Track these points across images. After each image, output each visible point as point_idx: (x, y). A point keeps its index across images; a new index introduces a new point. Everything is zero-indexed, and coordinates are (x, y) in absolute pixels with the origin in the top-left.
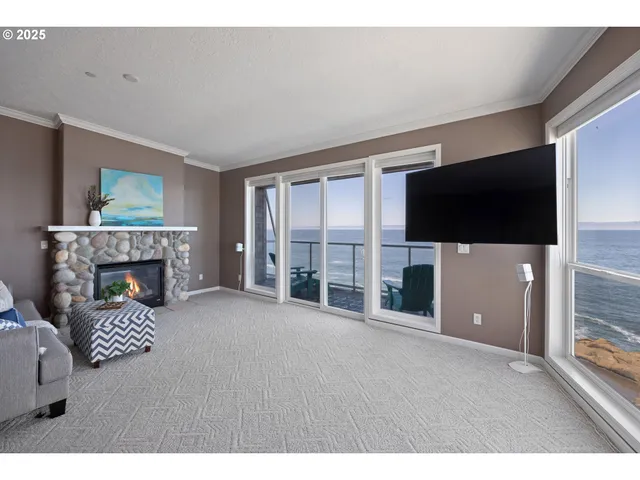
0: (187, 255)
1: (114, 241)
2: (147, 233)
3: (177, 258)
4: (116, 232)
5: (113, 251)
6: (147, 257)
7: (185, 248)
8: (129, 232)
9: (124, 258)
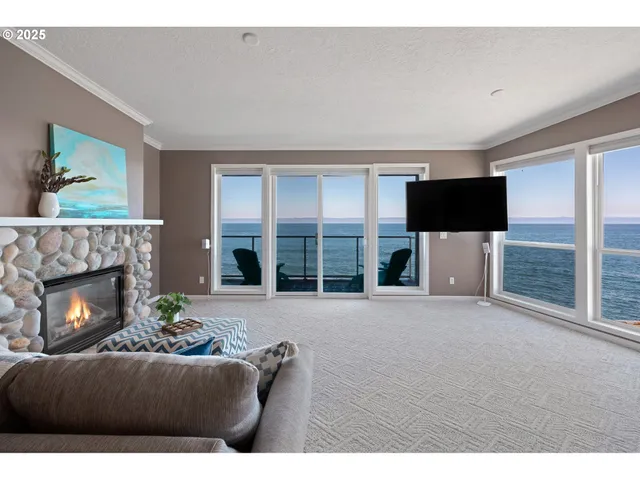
0: (149, 257)
1: (71, 241)
2: (109, 228)
3: (139, 261)
4: (73, 227)
5: (68, 257)
6: (108, 264)
7: (146, 248)
8: (89, 228)
9: (82, 267)
